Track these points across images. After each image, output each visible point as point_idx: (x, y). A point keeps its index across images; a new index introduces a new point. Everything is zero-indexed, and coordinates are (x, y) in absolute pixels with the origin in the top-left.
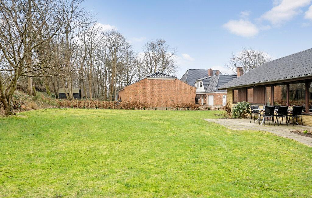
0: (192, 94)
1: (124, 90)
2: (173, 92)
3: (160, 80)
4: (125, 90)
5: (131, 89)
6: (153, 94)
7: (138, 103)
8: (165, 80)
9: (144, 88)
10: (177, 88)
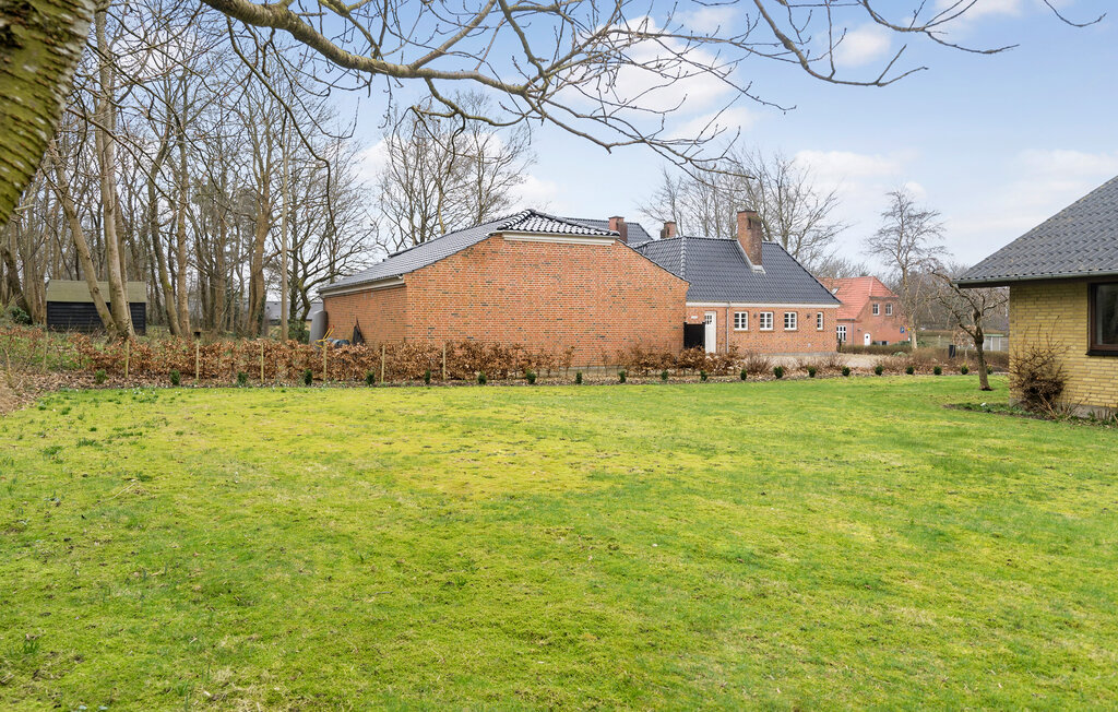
0: (671, 307)
1: (404, 286)
2: (604, 300)
3: (554, 245)
4: (409, 289)
5: (432, 286)
6: (526, 307)
7: (487, 351)
8: (571, 246)
9: (488, 278)
10: (619, 283)
